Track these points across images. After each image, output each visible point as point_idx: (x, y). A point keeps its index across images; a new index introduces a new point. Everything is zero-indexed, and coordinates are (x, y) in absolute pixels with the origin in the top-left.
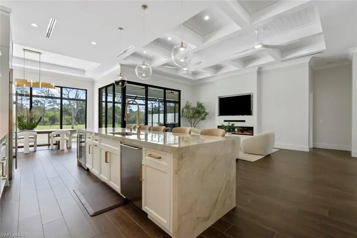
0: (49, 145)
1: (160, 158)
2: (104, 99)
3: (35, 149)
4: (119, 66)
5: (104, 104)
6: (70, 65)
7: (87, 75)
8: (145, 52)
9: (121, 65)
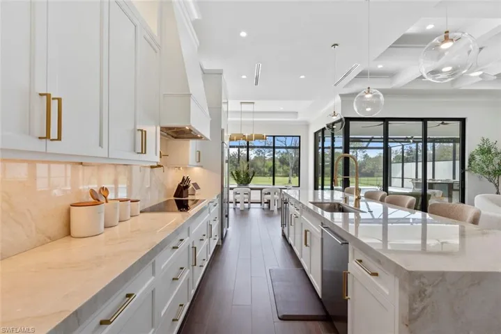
0: (261, 203)
1: (376, 274)
2: (320, 145)
3: (249, 205)
4: (338, 99)
5: (320, 151)
6: (282, 109)
7: (300, 118)
8: (380, 66)
9: (342, 96)
